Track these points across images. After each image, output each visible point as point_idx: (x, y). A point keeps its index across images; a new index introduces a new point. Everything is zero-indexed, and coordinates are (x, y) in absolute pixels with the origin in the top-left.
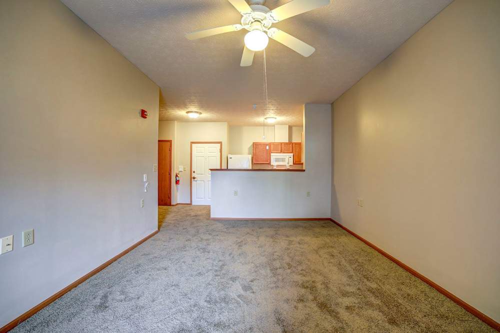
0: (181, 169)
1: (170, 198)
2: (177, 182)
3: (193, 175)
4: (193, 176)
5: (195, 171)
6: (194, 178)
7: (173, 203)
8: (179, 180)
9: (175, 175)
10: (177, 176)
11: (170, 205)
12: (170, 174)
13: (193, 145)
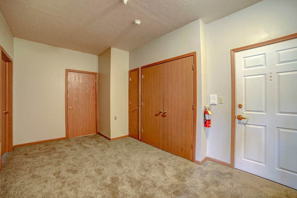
0: (214, 99)
1: (193, 147)
2: (207, 123)
3: (239, 112)
4: (237, 114)
5: (243, 104)
6: (240, 118)
7: (199, 158)
8: (209, 120)
9: (203, 110)
10: (206, 113)
11: (193, 160)
12: (194, 109)
13: (237, 54)
